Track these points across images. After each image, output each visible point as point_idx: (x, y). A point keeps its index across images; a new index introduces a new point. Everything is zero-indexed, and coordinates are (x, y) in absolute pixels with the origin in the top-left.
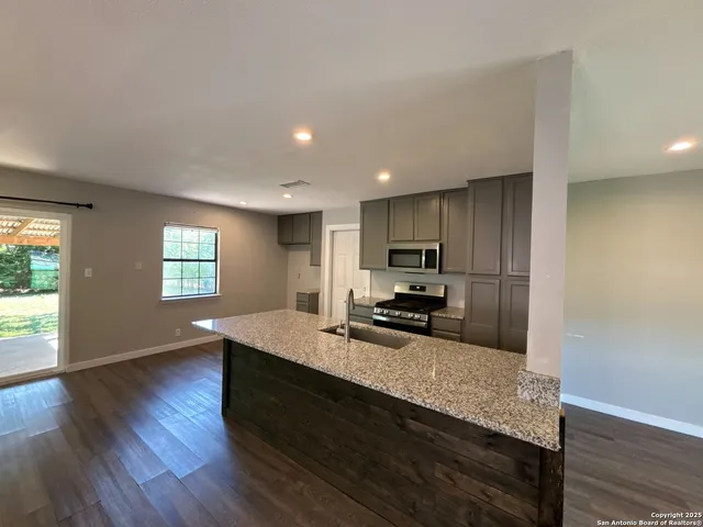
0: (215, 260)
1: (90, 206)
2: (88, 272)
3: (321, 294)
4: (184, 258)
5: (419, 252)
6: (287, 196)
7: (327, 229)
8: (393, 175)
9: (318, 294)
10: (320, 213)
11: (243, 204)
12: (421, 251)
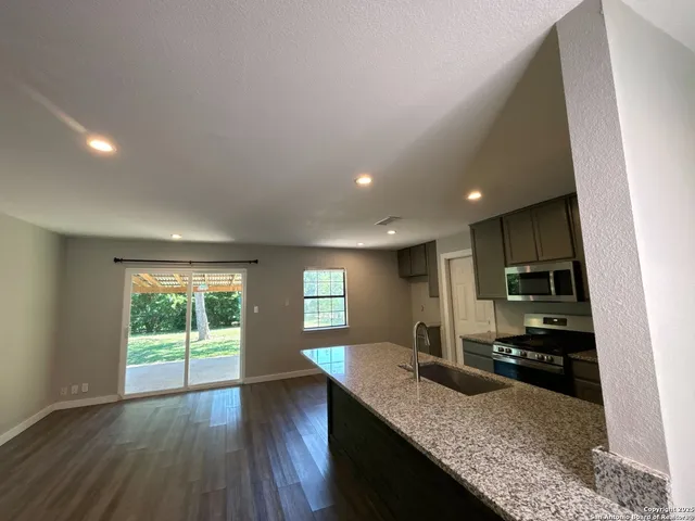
0: (344, 296)
1: (256, 262)
2: (256, 309)
3: (442, 328)
4: (320, 295)
5: (545, 275)
6: (391, 232)
7: (442, 258)
8: (483, 192)
9: (439, 328)
10: (434, 242)
11: (361, 245)
12: (548, 273)
